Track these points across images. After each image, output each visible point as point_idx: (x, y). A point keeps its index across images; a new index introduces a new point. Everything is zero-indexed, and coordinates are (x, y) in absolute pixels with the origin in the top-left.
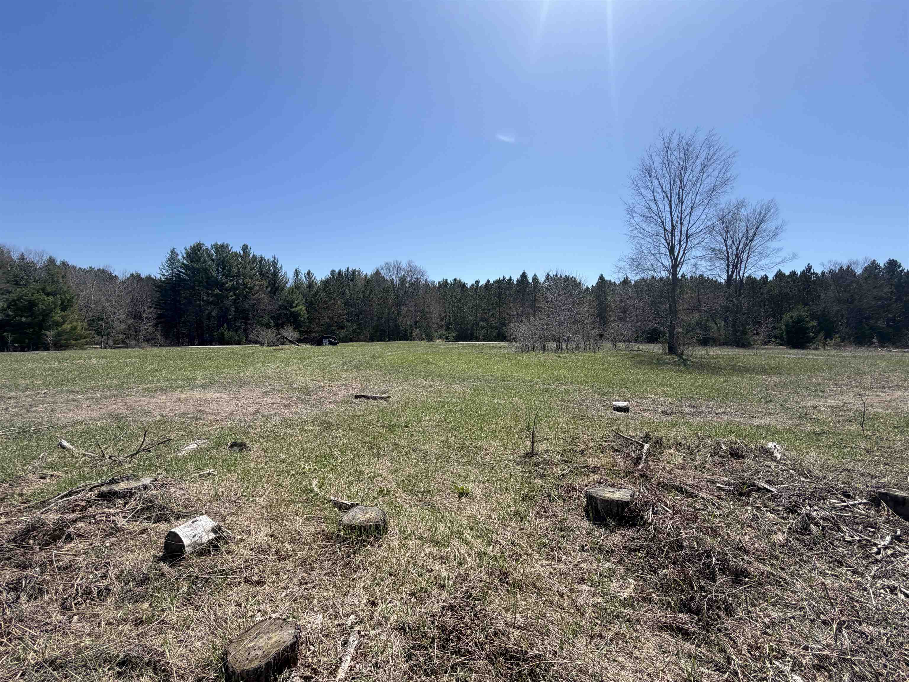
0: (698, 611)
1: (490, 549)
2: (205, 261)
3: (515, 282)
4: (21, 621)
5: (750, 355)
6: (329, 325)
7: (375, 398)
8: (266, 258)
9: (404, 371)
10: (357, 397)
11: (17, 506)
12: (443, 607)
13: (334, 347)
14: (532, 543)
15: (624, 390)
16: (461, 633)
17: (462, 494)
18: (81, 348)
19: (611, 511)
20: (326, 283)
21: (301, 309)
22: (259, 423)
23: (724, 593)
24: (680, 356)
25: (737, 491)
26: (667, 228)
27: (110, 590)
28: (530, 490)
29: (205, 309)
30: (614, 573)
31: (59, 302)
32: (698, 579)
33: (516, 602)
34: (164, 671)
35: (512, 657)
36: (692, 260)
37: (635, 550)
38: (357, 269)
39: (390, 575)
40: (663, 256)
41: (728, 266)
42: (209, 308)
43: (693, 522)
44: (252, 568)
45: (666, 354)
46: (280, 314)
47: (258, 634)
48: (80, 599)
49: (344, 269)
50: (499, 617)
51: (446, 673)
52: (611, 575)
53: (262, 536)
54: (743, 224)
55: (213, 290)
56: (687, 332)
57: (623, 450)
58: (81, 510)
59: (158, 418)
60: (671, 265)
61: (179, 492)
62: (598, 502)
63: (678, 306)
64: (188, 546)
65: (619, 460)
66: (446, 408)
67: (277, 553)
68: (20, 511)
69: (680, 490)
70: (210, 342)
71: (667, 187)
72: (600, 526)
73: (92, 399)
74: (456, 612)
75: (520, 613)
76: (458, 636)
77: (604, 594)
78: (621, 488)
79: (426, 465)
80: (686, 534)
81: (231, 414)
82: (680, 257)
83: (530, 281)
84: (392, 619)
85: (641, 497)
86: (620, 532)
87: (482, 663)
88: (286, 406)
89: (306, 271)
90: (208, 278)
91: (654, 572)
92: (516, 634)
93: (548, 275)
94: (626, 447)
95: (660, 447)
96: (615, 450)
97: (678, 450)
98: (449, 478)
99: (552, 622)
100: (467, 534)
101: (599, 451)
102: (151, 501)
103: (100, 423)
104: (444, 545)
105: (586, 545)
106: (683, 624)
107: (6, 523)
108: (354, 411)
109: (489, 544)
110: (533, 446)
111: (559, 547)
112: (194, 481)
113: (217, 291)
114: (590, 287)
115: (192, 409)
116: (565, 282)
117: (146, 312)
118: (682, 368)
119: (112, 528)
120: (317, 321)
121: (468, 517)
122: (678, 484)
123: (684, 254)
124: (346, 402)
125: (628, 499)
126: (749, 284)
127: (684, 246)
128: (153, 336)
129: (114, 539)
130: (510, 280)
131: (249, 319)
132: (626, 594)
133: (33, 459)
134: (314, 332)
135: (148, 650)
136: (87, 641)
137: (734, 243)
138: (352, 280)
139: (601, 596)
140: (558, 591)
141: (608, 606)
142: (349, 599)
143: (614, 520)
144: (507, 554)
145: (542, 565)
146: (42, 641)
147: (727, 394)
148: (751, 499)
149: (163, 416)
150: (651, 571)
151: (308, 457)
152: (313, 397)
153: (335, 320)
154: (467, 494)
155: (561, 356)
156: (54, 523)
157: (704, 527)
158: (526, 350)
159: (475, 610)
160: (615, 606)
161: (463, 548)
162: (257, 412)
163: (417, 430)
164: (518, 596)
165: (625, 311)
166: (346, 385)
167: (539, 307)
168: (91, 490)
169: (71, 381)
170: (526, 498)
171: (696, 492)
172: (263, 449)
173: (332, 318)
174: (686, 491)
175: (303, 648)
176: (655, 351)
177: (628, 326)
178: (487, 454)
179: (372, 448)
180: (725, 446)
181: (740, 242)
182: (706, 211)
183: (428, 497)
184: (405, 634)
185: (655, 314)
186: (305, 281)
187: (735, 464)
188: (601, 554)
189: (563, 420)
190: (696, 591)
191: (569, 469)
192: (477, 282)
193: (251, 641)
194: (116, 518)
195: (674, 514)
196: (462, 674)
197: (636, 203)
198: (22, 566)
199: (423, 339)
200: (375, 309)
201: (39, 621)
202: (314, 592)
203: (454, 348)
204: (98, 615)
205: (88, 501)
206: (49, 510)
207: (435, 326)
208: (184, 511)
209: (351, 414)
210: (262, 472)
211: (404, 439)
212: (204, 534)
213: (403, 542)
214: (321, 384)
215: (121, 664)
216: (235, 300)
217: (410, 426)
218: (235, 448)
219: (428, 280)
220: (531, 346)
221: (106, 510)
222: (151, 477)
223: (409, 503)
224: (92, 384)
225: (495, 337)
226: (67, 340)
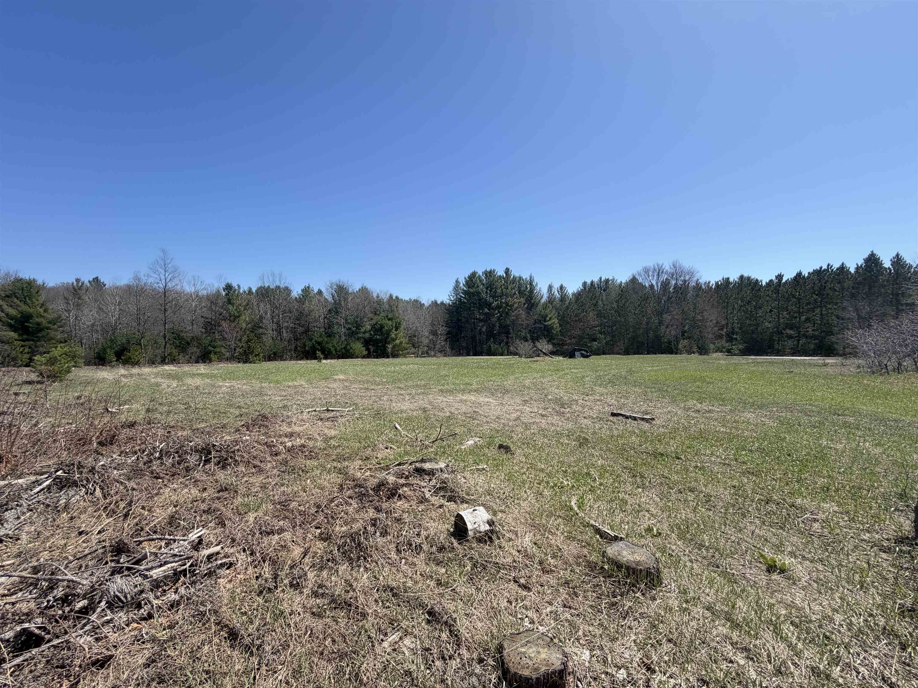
1: (836, 671)
2: (478, 286)
3: (852, 270)
4: (377, 549)
6: (581, 338)
7: (635, 419)
8: (524, 278)
9: (669, 390)
10: (613, 415)
11: (375, 465)
13: (587, 359)
17: (772, 568)
18: (405, 357)
20: (578, 296)
21: (554, 322)
22: (520, 429)
27: (422, 547)
29: (478, 326)
31: (394, 325)
34: (456, 636)
38: (611, 278)
39: (669, 641)
42: (481, 325)
44: (520, 570)
46: (535, 328)
47: (527, 642)
48: (406, 547)
49: (596, 280)
53: (527, 541)
55: (483, 310)
58: (406, 479)
59: (448, 414)
61: (463, 480)
64: (471, 530)
66: (736, 443)
67: (541, 563)
68: (376, 469)
70: (481, 354)
73: (410, 394)
79: (710, 513)
81: (498, 418)
83: (887, 265)
88: (543, 416)
89: (559, 285)
90: (480, 300)
98: (747, 539)
100: (789, 631)
102: (445, 483)
103: (415, 413)
104: (748, 632)
107: (370, 476)
108: (611, 430)
109: (835, 661)
112: (473, 473)
113: (486, 310)
115: (470, 410)
117: (441, 330)
119: (422, 497)
120: (569, 334)
121: (788, 607)
124: (601, 419)
128: (444, 348)
129: (423, 507)
130: (843, 267)
131: (510, 334)
133: (382, 434)
134: (566, 344)
135: (445, 611)
136: (410, 583)
138: (604, 290)
142: (618, 648)
149: (451, 412)
151: (565, 472)
152: (567, 410)
153: (587, 332)
154: (782, 571)
156: (392, 484)
158: (880, 370)
161: (782, 650)
162: (518, 418)
163: (693, 464)
166: (601, 401)
167: (908, 305)
168: (411, 464)
169: (400, 380)
172: (524, 455)
173: (583, 330)
175: (570, 679)
178: (816, 520)
179: (634, 476)
183: (717, 556)
186: (557, 295)
192: (780, 276)
193: (522, 646)
194: (425, 490)
198: (378, 510)
199: (694, 353)
200: (631, 319)
201: (385, 554)
202: (579, 621)
203: (741, 364)
204: (415, 565)
205: (409, 472)
206: (389, 473)
207: (710, 336)
208: (467, 497)
209: (608, 433)
210: (524, 477)
211: (677, 473)
212: (482, 524)
213: (684, 605)
214: (575, 397)
215: (430, 613)
216: (499, 317)
217: (682, 457)
218: (502, 450)
219: (700, 281)
220: (892, 364)
221: (419, 482)
222: (445, 463)
223: (688, 556)
224: (410, 383)
225: (814, 350)
226: (398, 351)
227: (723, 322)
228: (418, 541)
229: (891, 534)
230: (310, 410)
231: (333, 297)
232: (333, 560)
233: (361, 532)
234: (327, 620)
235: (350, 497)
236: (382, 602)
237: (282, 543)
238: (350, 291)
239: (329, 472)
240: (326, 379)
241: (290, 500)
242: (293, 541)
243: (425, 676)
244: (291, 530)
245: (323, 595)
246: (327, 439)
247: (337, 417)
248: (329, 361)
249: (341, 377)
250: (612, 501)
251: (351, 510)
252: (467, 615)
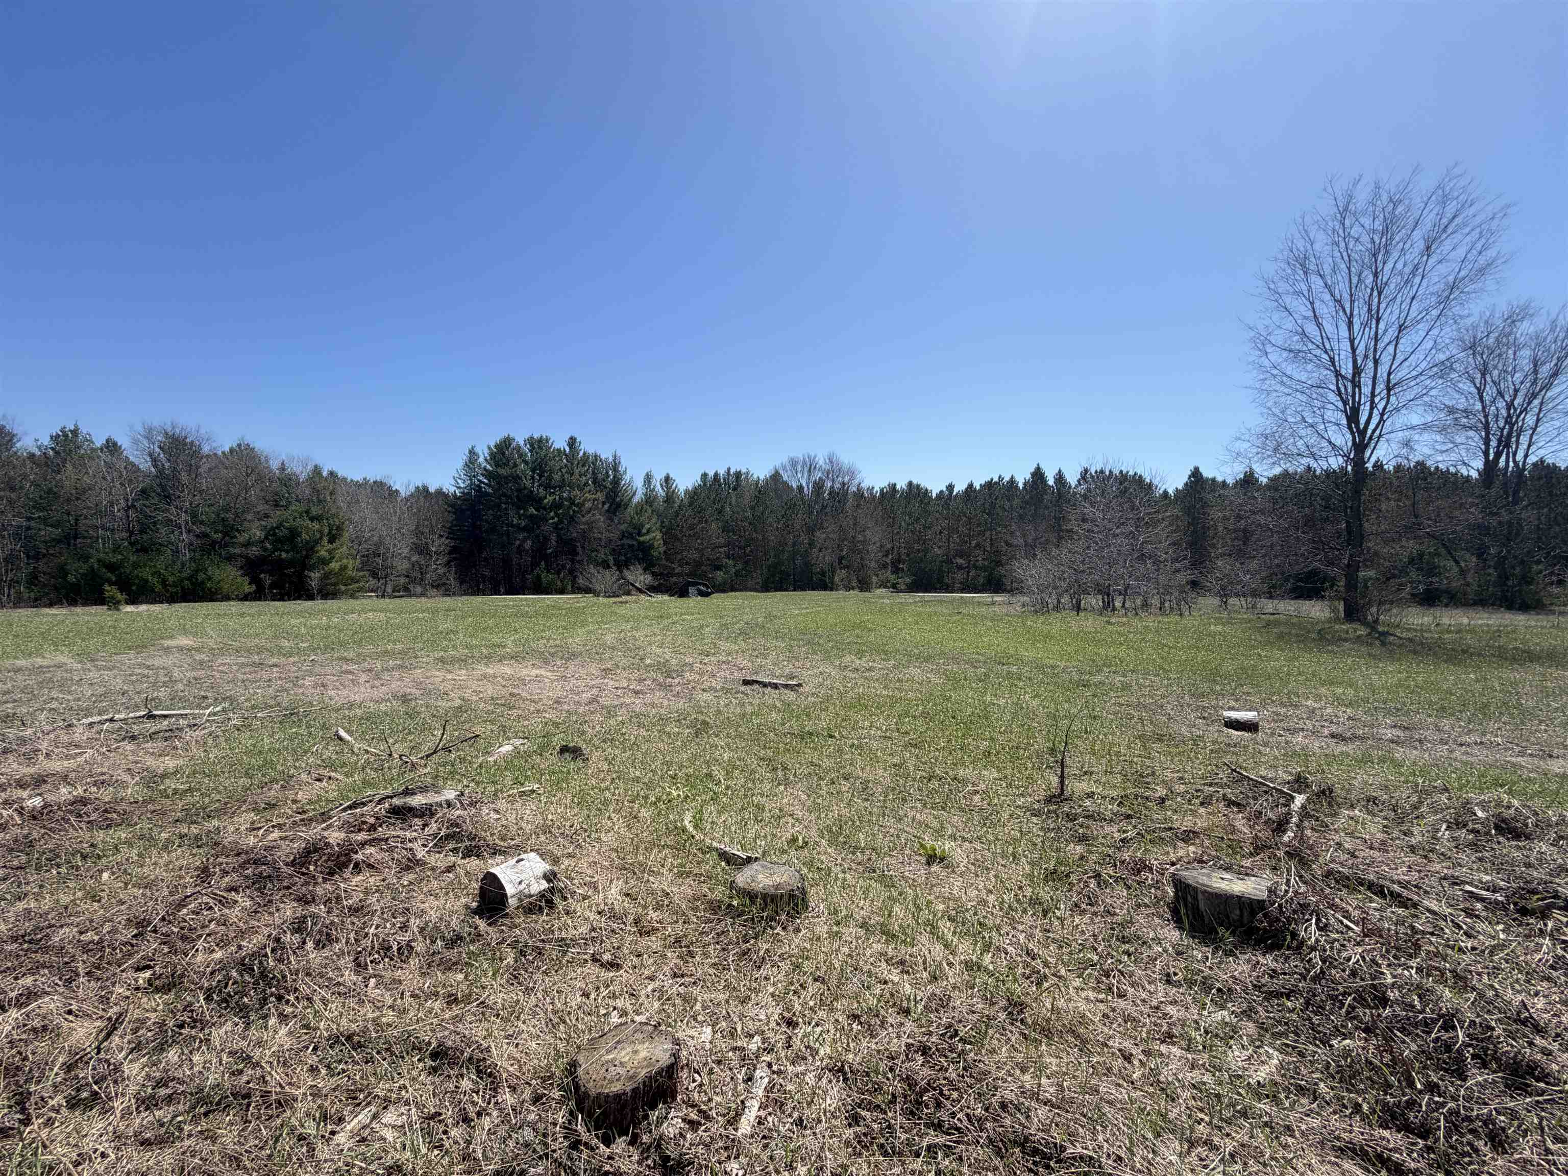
0: (1424, 1132)
1: (987, 958)
2: (515, 465)
3: (1021, 485)
4: (308, 974)
5: (1542, 627)
6: (698, 564)
7: (775, 686)
8: (603, 457)
9: (821, 641)
10: (746, 683)
11: (291, 816)
12: (908, 1046)
13: (706, 599)
14: (1066, 958)
15: (1245, 689)
16: (941, 1093)
17: (931, 859)
18: (353, 596)
19: (1228, 917)
20: (694, 495)
21: (655, 537)
22: (597, 717)
23: (1486, 1104)
24: (1373, 626)
25: (1515, 904)
26: (1343, 372)
27: (412, 948)
28: (1060, 863)
29: (516, 539)
30: (1236, 1033)
31: (326, 531)
32: (1425, 1067)
33: (1039, 1057)
34: (490, 1075)
35: (1035, 1151)
36: (1400, 434)
37: (1279, 995)
38: (744, 470)
39: (816, 980)
40: (1332, 428)
41: (1487, 442)
42: (521, 537)
43: (1411, 956)
44: (602, 942)
45: (1337, 620)
46: (623, 545)
47: (618, 1042)
48: (376, 956)
49: (722, 472)
50: (1009, 1079)
51: (918, 1156)
52: (1229, 1034)
53: (614, 893)
54: (1526, 353)
55: (526, 510)
56: (1388, 579)
57: (1248, 804)
58: (369, 831)
59: (458, 702)
60: (1350, 444)
61: (494, 815)
62: (1200, 897)
63: (1366, 525)
64: (513, 896)
65: (1239, 821)
66: (899, 708)
67: (637, 922)
68: (295, 823)
69: (1378, 890)
71: (1342, 290)
72: (1203, 942)
73: (370, 670)
74: (931, 1057)
75: (1048, 1077)
76: (936, 1099)
77: (1215, 1068)
78: (1247, 875)
79: (867, 804)
80: (1394, 977)
81: (557, 702)
82: (1372, 426)
83: (1051, 482)
84: (822, 1052)
85: (1290, 894)
86: (1247, 956)
87: (980, 1153)
88: (637, 693)
89: (663, 476)
90: (519, 490)
91: (1322, 1042)
92: (1042, 1113)
93: (1086, 471)
94: (1255, 798)
95: (1330, 804)
96: (1230, 803)
97: (1369, 812)
98: (907, 829)
99: (1110, 1103)
100: (946, 927)
101: (1197, 801)
102: (457, 825)
103: (383, 707)
104: (904, 941)
105: (1175, 974)
106: (1390, 1150)
107: (281, 838)
108: (742, 705)
109: (987, 948)
110: (1062, 783)
111: (1119, 971)
112: (511, 800)
113: (532, 511)
114: (1171, 491)
115: (504, 692)
116: (1121, 484)
117: (436, 543)
118: (1376, 650)
119: (409, 859)
120: (679, 557)
121: (946, 900)
122: (1372, 877)
123: (1382, 421)
124: (728, 691)
125: (1264, 895)
126: (1540, 478)
127: (1381, 406)
128: (444, 580)
129: (412, 876)
130: (1012, 481)
131: (577, 554)
132: (1262, 1074)
133: (306, 752)
134: (675, 575)
135: (468, 1041)
136: (389, 1016)
137: (1501, 394)
138: (734, 490)
139: (1207, 1070)
140: (1120, 1050)
141: (1224, 1090)
142: (750, 1010)
143: (1233, 933)
144: (1020, 971)
145: (1087, 999)
146: (334, 1006)
147: (1486, 706)
148: (1550, 924)
149: (463, 699)
150: (1315, 1038)
151: (674, 777)
152: (676, 681)
153: (707, 555)
154: (942, 859)
155: (1113, 620)
156: (338, 845)
157: (1436, 968)
158: (1042, 609)
159: (965, 1060)
160: (1239, 1094)
161: (938, 951)
162: (594, 700)
163: (849, 743)
164: (1044, 1047)
165: (1246, 536)
166: (728, 663)
167: (1068, 531)
168: (380, 802)
169: (343, 644)
170: (1052, 876)
171: (1415, 898)
172: (606, 759)
173: (700, 551)
174: (1392, 893)
175: (684, 1074)
176: (1313, 614)
177: (1254, 564)
178: (976, 792)
179: (775, 769)
180: (1483, 810)
181: (1516, 391)
182: (1435, 332)
183: (873, 858)
184: (846, 1080)
185: (1314, 542)
186: (660, 492)
187: (1509, 849)
188: (1207, 993)
189: (1121, 741)
190: (1420, 1092)
191: (1136, 831)
192: (950, 487)
193: (608, 1052)
194: (416, 846)
195: (1366, 936)
196: (946, 1163)
197: (1273, 326)
198: (304, 900)
199: (853, 588)
200: (772, 537)
201: (330, 979)
202: (695, 991)
203: (907, 604)
204: (400, 982)
205: (377, 818)
206: (331, 825)
207: (873, 564)
208: (502, 843)
209: (738, 710)
210: (608, 795)
211: (828, 756)
212: (533, 881)
213: (835, 928)
214: (689, 660)
215: (434, 1055)
216: (557, 524)
217: (836, 735)
218: (567, 755)
219: (862, 485)
220: (1052, 601)
221: (400, 833)
222: (456, 790)
223: (841, 865)
224: (370, 648)
225: (983, 585)
226: (334, 584)
227: (889, 546)
228: (404, 938)
229: (1042, 794)
230: (96, 719)
231: (155, 461)
232: (195, 1021)
233: (268, 950)
234: (187, 1143)
235: (231, 889)
236: (328, 1067)
237: (37, 1023)
238: (206, 449)
239: (165, 847)
240: (140, 648)
241: (50, 926)
242: (70, 1012)
243: (430, 1162)
244: (61, 990)
245: (169, 1099)
246: (152, 779)
247: (181, 730)
248: (143, 608)
249: (184, 641)
250: (743, 809)
251: (234, 914)
252: (508, 1037)
